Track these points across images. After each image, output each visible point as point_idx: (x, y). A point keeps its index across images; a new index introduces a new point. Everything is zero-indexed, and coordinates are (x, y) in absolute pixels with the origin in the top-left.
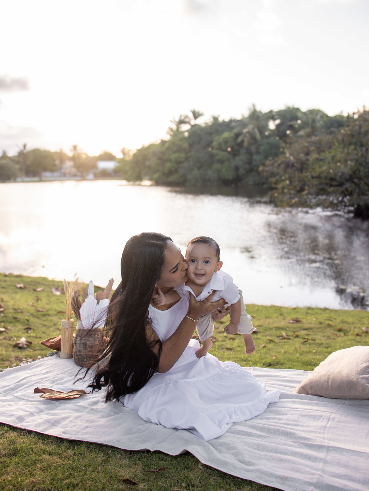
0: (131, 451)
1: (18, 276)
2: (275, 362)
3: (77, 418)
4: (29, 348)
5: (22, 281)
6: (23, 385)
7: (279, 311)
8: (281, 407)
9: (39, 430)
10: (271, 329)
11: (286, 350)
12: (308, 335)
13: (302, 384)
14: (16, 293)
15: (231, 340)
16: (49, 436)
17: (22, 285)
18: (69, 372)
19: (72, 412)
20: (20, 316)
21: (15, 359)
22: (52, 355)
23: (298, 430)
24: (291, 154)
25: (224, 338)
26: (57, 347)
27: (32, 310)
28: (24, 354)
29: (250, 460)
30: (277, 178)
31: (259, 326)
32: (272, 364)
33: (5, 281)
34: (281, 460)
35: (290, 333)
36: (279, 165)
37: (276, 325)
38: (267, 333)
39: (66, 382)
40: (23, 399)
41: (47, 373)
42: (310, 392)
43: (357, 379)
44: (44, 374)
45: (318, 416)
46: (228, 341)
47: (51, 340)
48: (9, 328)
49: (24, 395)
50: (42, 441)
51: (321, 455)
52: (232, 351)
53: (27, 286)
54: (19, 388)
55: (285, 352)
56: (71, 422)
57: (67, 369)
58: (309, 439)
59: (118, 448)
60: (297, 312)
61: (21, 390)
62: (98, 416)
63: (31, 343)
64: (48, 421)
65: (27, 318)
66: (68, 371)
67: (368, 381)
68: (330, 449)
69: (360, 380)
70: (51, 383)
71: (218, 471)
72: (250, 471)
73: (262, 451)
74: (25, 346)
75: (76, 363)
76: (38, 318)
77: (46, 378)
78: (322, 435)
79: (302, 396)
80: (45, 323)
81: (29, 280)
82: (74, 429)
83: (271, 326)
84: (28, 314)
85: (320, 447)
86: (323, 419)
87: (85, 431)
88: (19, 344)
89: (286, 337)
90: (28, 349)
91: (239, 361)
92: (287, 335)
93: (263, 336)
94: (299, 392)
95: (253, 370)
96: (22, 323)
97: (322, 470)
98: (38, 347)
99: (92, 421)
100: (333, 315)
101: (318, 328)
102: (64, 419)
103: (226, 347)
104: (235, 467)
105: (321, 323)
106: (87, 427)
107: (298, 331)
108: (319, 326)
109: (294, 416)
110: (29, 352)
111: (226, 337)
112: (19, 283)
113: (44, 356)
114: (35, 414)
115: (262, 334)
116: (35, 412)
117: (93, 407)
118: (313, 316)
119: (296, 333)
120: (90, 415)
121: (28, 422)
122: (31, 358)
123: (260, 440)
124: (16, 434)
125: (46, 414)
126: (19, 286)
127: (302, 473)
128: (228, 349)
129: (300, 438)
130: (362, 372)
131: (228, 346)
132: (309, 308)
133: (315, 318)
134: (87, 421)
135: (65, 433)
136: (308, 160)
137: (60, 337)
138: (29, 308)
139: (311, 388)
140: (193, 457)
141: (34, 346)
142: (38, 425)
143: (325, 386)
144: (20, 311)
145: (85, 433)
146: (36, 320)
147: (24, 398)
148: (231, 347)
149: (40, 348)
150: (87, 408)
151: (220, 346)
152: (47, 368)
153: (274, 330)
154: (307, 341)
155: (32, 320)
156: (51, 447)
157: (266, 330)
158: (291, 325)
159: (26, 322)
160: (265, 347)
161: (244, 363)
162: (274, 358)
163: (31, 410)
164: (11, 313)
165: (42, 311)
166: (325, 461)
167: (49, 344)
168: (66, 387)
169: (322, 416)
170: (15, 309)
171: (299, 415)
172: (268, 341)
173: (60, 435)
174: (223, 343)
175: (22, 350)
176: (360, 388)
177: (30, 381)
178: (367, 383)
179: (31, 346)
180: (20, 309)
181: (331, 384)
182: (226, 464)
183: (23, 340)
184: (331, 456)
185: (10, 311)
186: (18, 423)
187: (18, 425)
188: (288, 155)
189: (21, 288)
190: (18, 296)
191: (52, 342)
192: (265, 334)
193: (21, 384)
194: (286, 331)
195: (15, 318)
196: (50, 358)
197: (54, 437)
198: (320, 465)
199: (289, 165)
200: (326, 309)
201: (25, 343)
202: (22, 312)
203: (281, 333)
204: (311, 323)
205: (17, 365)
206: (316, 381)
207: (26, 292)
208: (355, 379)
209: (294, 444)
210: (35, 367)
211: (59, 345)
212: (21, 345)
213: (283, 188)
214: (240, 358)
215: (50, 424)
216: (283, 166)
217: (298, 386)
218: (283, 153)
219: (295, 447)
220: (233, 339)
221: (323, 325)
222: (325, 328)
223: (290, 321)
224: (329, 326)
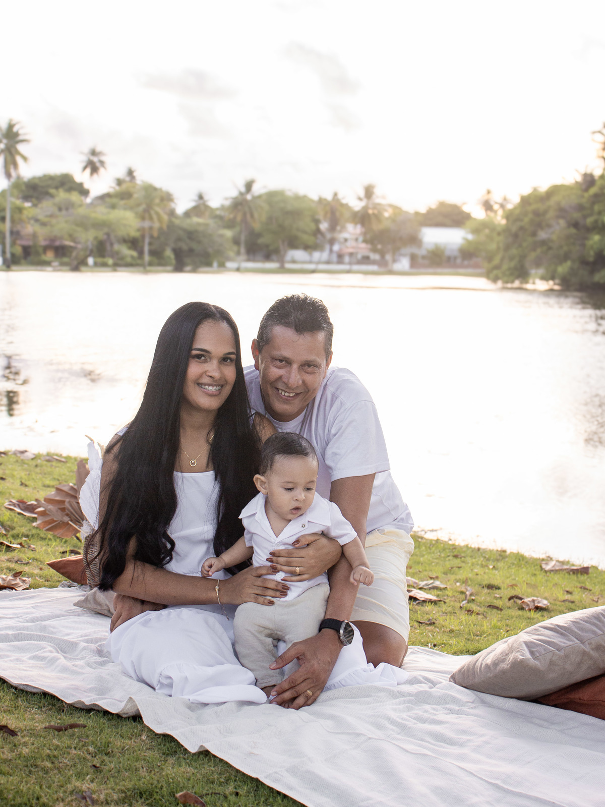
220: (470, 612)
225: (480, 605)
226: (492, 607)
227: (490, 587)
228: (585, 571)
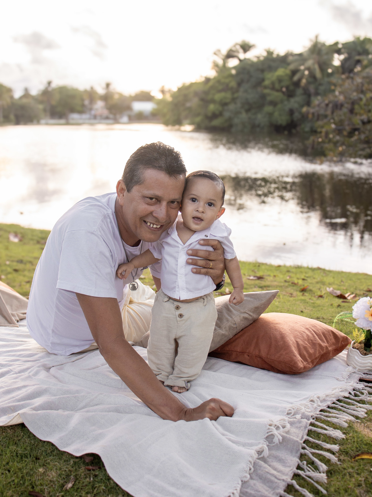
24: (340, 93)
36: (327, 105)
105: (287, 282)
108: (282, 284)
118: (290, 275)
136: (361, 99)
188: (337, 93)
199: (337, 106)
213: (327, 134)
216: (331, 105)
218: (334, 91)
221: (287, 284)
222: (287, 287)
223: (252, 278)
224: (294, 284)
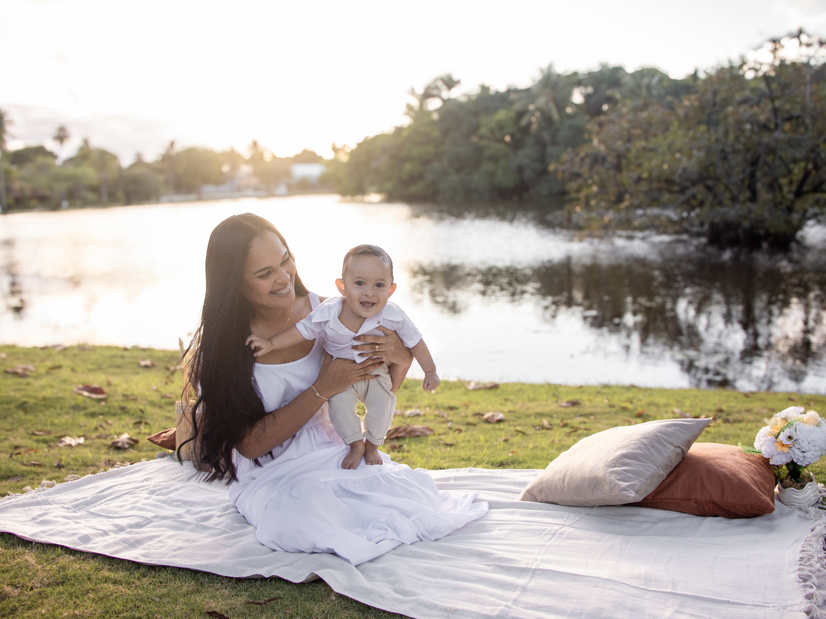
0: (237, 579)
1: (144, 350)
2: (510, 461)
3: (170, 537)
4: (133, 449)
5: (150, 357)
6: (104, 497)
7: (554, 390)
8: (490, 520)
9: (107, 552)
10: (529, 416)
11: (536, 444)
12: (584, 423)
13: (528, 487)
14: (137, 373)
15: (457, 432)
16: (122, 561)
17: (148, 362)
18: (180, 479)
19: (165, 529)
20: (130, 405)
21: (106, 463)
22: (163, 456)
23: (500, 550)
24: (601, 142)
25: (448, 429)
26: (170, 444)
27: (155, 397)
28: (120, 456)
29: (411, 589)
30: (580, 181)
31: (510, 412)
32: (504, 463)
33: (123, 357)
34: (458, 589)
35: (556, 421)
36: (583, 159)
37: (538, 410)
38: (520, 421)
39: (171, 492)
40: (100, 516)
41: (146, 480)
42: (538, 498)
43: (604, 475)
44: (142, 481)
45: (539, 530)
46: (452, 434)
47: (164, 435)
48: (110, 422)
49: (103, 510)
50: (109, 567)
51: (521, 581)
52: (453, 448)
53: (157, 364)
54: (98, 501)
55: (535, 448)
56: (160, 542)
57: (178, 475)
58: (511, 560)
59: (218, 576)
60: (583, 392)
61: (101, 503)
62: (204, 535)
63: (136, 442)
64: (124, 541)
65: (141, 407)
66: (179, 477)
67: (619, 477)
68: (538, 572)
69: (608, 475)
70: (149, 494)
71: (357, 602)
72: (402, 602)
73: (434, 577)
74: (127, 446)
75: (195, 466)
76: (160, 407)
77: (143, 487)
78: (534, 557)
79: (527, 504)
80: (169, 415)
81: (161, 354)
82: (162, 550)
83: (530, 412)
84: (144, 402)
85: (523, 571)
86: (545, 534)
87: (175, 553)
88: (118, 442)
89: (548, 426)
90: (131, 450)
91: (455, 460)
92: (550, 425)
93: (510, 426)
94: (524, 499)
95: (469, 471)
96: (133, 415)
97: (515, 601)
98: (148, 447)
99: (193, 541)
100: (640, 396)
101: (604, 413)
102: (150, 538)
103: (444, 442)
104: (382, 597)
105: (611, 406)
106: (180, 548)
107: (570, 418)
108: (608, 410)
109: (502, 532)
110: (131, 454)
111: (450, 428)
112: (144, 359)
113: (149, 458)
114: (110, 533)
115: (511, 423)
116: (110, 531)
117: (202, 523)
118: (605, 397)
119: (565, 421)
120: (193, 533)
121: (95, 543)
122: (130, 461)
123: (438, 563)
124: (72, 557)
125: (126, 533)
126: (143, 363)
127: (482, 604)
128: (447, 445)
129: (500, 559)
130: (613, 463)
131: (449, 441)
132: (606, 386)
133: (608, 399)
134: (186, 541)
135: (144, 556)
136: (628, 150)
137: (175, 429)
138: (147, 393)
139: (541, 491)
140: (327, 585)
141: (141, 446)
142: (107, 546)
143: (559, 487)
144: (133, 397)
145: (175, 556)
146: (156, 410)
147: (103, 514)
148: (452, 442)
149: (149, 448)
150: (191, 524)
151: (436, 441)
152: (149, 474)
153: (532, 418)
154: (576, 431)
155: (149, 409)
156: (121, 575)
157: (519, 418)
158: (562, 409)
159: (139, 413)
160: (506, 440)
161: (463, 463)
162: (510, 455)
163: (105, 528)
164: (117, 401)
165: (169, 398)
166: (524, 589)
167: (159, 440)
168: (169, 498)
169: (544, 530)
170: (125, 396)
171: (511, 530)
172: (516, 433)
173: (136, 558)
174: (442, 437)
175: (121, 451)
176: (607, 488)
177: (117, 491)
178: (618, 480)
179: (136, 446)
180: (133, 395)
181: (568, 484)
182: (370, 592)
183: (125, 437)
184: (534, 583)
185: (116, 398)
186: (80, 545)
187: (81, 547)
188: (595, 142)
189: (146, 367)
190: (136, 378)
191: (165, 437)
192: (515, 423)
193: (102, 496)
194: (549, 419)
195: (123, 408)
196: (159, 460)
197: (129, 561)
198: (515, 595)
199: (597, 160)
200: (633, 387)
201: (126, 441)
202: (135, 400)
203: (541, 421)
204: (595, 407)
205: (106, 471)
206: (548, 480)
207: (153, 372)
208: (600, 475)
209: (487, 568)
210: (132, 473)
211: (174, 440)
212: (120, 445)
213: (588, 199)
214: (460, 457)
215: (126, 545)
216: (587, 161)
217: (524, 490)
218: (590, 141)
219: (487, 571)
220: (460, 431)
221: (614, 409)
222: (616, 413)
223: (564, 404)
224: (624, 409)
225: (457, 423)
226: (468, 424)
227: (451, 408)
228: (495, 387)
